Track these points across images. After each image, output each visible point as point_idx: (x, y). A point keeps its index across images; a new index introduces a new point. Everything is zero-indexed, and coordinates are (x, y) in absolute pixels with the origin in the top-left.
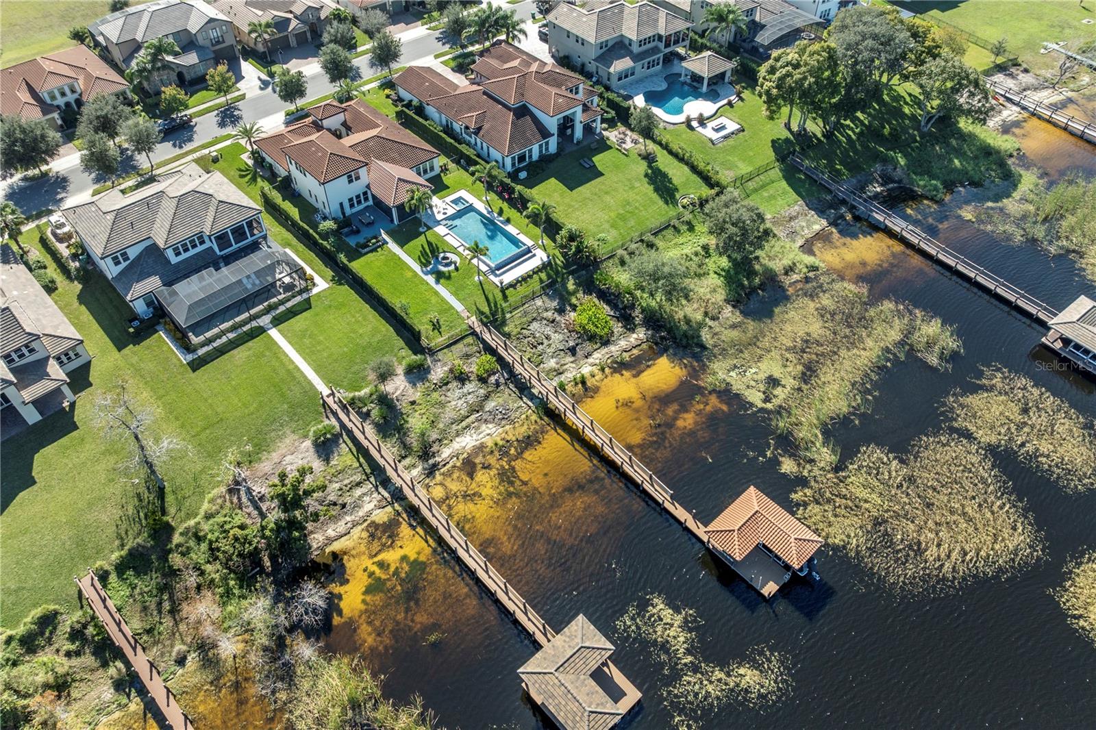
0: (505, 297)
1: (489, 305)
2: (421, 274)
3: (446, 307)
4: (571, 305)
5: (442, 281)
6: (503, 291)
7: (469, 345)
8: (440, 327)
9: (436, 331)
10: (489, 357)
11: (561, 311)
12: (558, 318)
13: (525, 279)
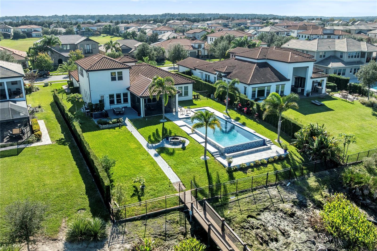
0: (231, 178)
1: (210, 182)
2: (145, 147)
3: (159, 176)
4: (313, 201)
5: (162, 155)
6: (230, 171)
7: (173, 222)
8: (143, 194)
9: (136, 198)
10: (196, 242)
11: (302, 205)
12: (299, 213)
13: (257, 165)
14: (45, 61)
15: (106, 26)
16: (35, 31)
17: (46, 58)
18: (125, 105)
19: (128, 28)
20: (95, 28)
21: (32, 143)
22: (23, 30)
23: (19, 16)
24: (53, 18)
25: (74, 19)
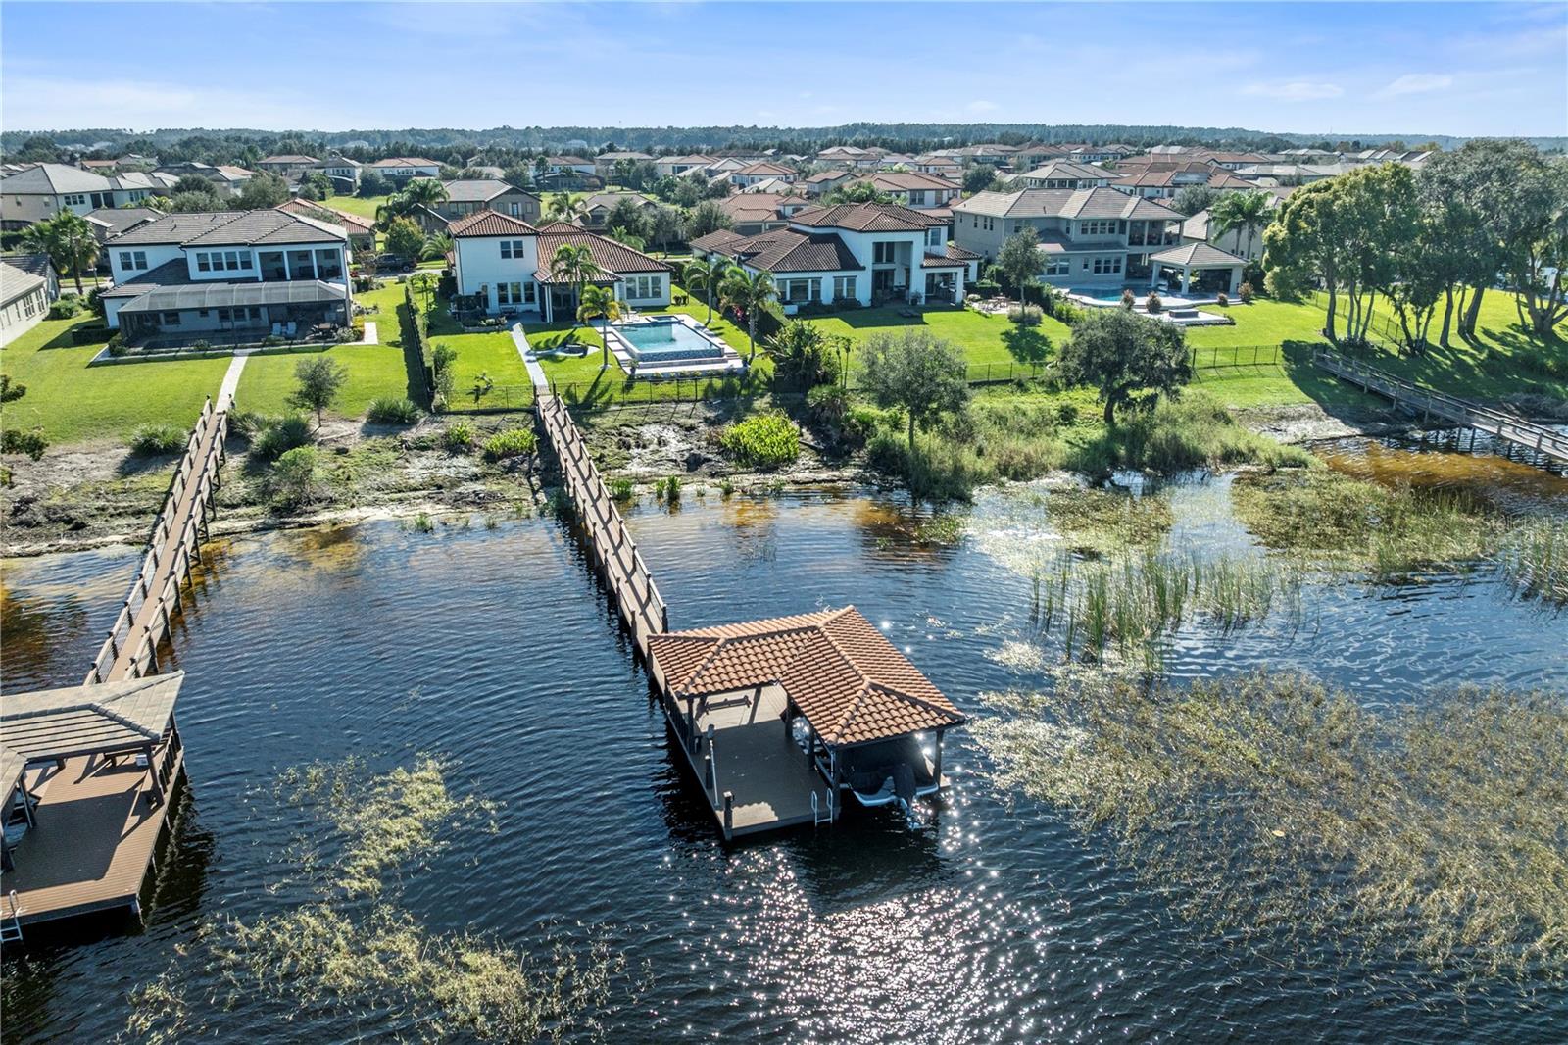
0: (628, 388)
1: (594, 388)
2: (522, 353)
5: (544, 362)
6: (631, 380)
7: (512, 419)
8: (485, 393)
9: (473, 396)
12: (704, 428)
13: (682, 377)
14: (408, 234)
15: (619, 163)
16: (420, 174)
17: (410, 229)
18: (529, 306)
19: (682, 169)
20: (591, 169)
21: (347, 341)
22: (387, 172)
23: (392, 129)
24: (493, 137)
25: (559, 140)
